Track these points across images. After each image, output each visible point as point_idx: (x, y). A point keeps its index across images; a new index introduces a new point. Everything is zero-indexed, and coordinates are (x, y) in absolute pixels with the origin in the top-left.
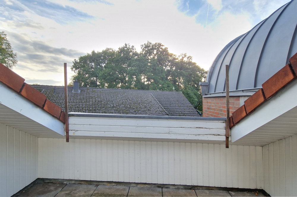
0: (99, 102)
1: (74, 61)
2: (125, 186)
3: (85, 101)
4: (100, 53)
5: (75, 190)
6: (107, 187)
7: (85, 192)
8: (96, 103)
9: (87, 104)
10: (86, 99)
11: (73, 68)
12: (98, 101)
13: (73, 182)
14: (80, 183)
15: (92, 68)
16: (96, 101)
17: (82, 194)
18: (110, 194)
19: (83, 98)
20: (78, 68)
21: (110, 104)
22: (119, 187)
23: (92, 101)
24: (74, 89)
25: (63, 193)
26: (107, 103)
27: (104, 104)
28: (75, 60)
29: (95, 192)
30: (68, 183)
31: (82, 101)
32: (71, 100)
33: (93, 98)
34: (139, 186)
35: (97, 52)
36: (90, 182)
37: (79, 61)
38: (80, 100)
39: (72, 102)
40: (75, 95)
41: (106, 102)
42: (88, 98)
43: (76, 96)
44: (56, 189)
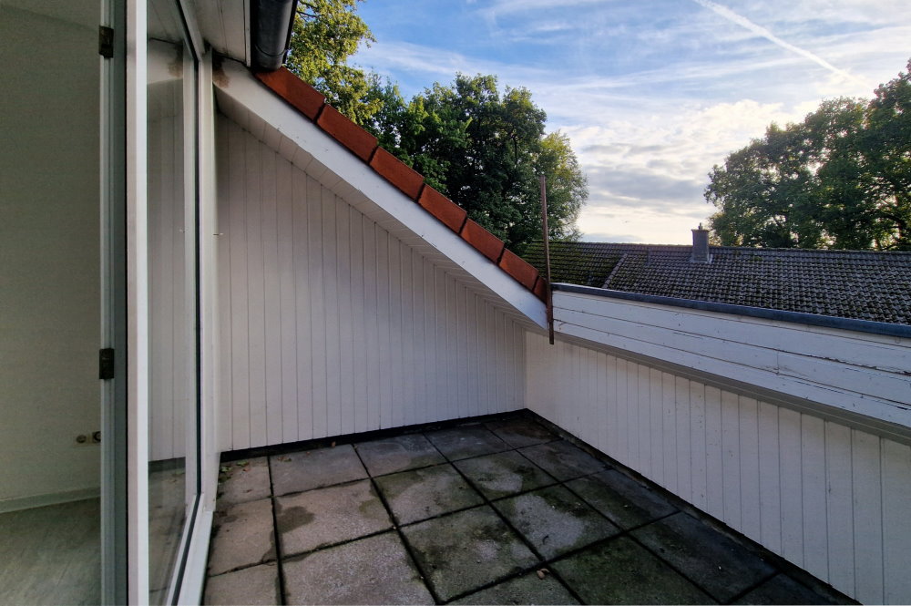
0: (771, 296)
1: (712, 172)
2: (668, 502)
3: (723, 290)
4: (797, 128)
5: (567, 453)
6: (626, 481)
7: (579, 466)
8: (757, 297)
9: (730, 297)
10: (726, 283)
11: (708, 193)
12: (765, 291)
13: (573, 441)
14: (583, 447)
15: (769, 184)
16: (758, 292)
17: (571, 465)
18: (621, 494)
19: (720, 281)
20: (726, 190)
21: (811, 304)
22: (653, 496)
23: (747, 292)
24: (696, 254)
25: (547, 448)
26: (802, 301)
27: (788, 302)
28: (715, 167)
29: (595, 475)
30: (565, 439)
31: (714, 288)
32: (686, 284)
33: (751, 281)
34: (706, 523)
35: (787, 125)
36: (599, 456)
37: (725, 168)
38: (710, 284)
39: (688, 288)
40: (696, 271)
41: (798, 298)
42: (733, 280)
43: (700, 272)
44: (542, 438)
